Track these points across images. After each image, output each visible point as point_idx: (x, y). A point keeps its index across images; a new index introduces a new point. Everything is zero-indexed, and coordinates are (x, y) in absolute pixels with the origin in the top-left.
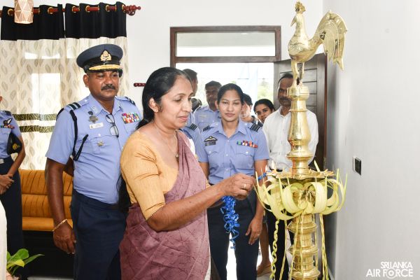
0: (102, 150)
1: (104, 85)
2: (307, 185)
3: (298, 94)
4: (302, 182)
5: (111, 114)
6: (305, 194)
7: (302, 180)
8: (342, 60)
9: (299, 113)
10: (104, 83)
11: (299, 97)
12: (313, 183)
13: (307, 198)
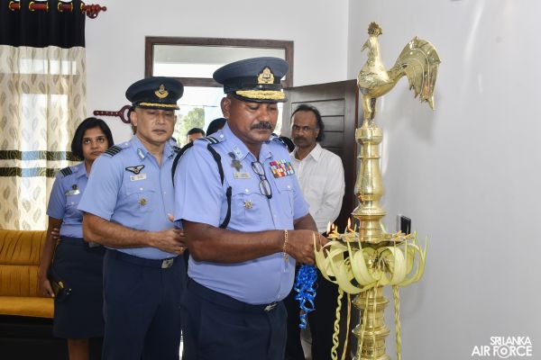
0: (250, 216)
1: (256, 122)
2: (380, 250)
3: (369, 137)
4: (375, 246)
5: (258, 161)
6: (377, 261)
7: (376, 245)
8: (433, 98)
9: (370, 161)
10: (257, 118)
11: (371, 140)
12: (390, 248)
13: (380, 267)
